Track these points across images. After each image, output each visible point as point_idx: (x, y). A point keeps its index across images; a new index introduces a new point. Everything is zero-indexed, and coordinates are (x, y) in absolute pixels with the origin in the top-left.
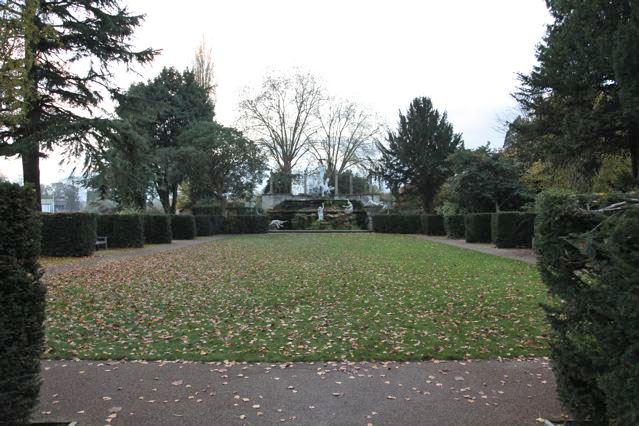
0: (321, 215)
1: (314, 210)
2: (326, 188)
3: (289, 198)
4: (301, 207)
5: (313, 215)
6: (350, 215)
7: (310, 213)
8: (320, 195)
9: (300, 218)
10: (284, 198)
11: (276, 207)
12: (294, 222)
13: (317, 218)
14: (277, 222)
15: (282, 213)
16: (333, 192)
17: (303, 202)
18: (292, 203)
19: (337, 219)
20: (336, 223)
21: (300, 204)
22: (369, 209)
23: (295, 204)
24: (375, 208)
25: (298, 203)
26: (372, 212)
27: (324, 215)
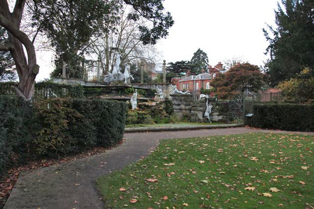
17: (101, 88)
18: (89, 89)
19: (153, 108)
20: (153, 112)
21: (99, 90)
22: (177, 98)
23: (93, 89)
24: (184, 97)
25: (96, 88)
26: (181, 100)
27: (138, 102)
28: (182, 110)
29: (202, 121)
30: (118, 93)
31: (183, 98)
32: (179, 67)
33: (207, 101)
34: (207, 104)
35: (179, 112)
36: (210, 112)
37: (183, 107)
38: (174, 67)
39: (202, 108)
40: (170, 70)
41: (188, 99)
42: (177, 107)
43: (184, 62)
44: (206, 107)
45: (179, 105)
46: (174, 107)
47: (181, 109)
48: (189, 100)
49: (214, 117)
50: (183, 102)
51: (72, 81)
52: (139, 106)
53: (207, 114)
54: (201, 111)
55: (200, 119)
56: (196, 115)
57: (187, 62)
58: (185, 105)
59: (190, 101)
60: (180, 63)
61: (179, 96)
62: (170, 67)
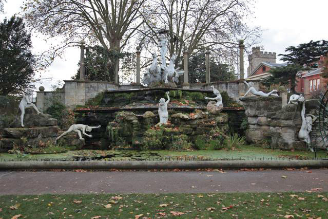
0: (164, 115)
1: (152, 106)
2: (171, 69)
3: (111, 88)
4: (128, 102)
5: (148, 113)
6: (217, 114)
7: (144, 110)
8: (162, 82)
9: (124, 120)
10: (104, 87)
11: (89, 103)
12: (112, 128)
13: (157, 120)
14: (81, 129)
15: (98, 112)
16: (181, 78)
17: (132, 93)
18: (116, 95)
19: (195, 122)
20: (195, 129)
21: (128, 96)
22: (251, 103)
23: (120, 96)
24: (264, 102)
25: (125, 94)
26: (258, 108)
27: (170, 114)
28: (261, 125)
29: (291, 146)
30: (154, 99)
31: (262, 104)
32: (307, 52)
33: (304, 108)
34: (303, 112)
35: (256, 129)
36: (310, 129)
37: (263, 119)
38: (298, 55)
39: (290, 122)
40: (292, 60)
41: (273, 105)
42: (254, 121)
43: (315, 44)
44: (302, 120)
45: (256, 116)
46: (250, 120)
47: (259, 124)
48: (273, 107)
49: (320, 139)
50: (262, 110)
51: (92, 84)
52: (172, 120)
53: (303, 133)
54: (289, 127)
55: (286, 144)
56: (279, 136)
57: (321, 43)
58: (267, 117)
59: (276, 110)
60: (308, 45)
61: (255, 101)
62: (292, 54)
